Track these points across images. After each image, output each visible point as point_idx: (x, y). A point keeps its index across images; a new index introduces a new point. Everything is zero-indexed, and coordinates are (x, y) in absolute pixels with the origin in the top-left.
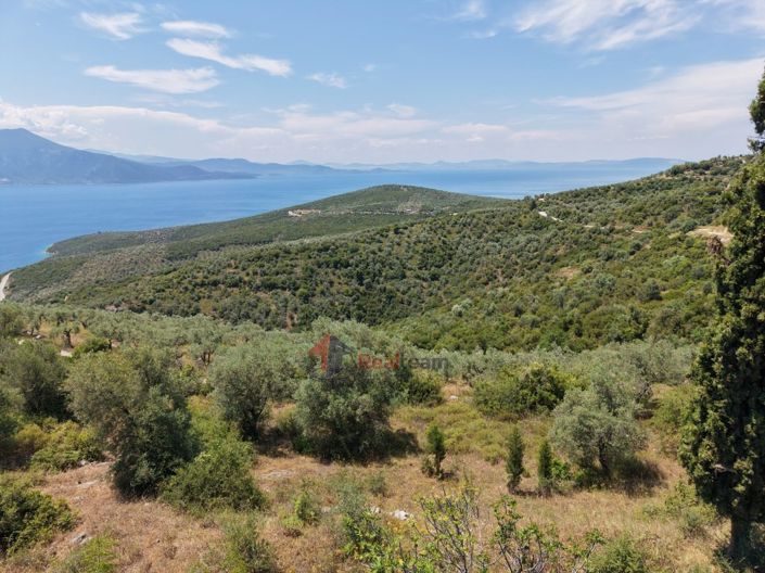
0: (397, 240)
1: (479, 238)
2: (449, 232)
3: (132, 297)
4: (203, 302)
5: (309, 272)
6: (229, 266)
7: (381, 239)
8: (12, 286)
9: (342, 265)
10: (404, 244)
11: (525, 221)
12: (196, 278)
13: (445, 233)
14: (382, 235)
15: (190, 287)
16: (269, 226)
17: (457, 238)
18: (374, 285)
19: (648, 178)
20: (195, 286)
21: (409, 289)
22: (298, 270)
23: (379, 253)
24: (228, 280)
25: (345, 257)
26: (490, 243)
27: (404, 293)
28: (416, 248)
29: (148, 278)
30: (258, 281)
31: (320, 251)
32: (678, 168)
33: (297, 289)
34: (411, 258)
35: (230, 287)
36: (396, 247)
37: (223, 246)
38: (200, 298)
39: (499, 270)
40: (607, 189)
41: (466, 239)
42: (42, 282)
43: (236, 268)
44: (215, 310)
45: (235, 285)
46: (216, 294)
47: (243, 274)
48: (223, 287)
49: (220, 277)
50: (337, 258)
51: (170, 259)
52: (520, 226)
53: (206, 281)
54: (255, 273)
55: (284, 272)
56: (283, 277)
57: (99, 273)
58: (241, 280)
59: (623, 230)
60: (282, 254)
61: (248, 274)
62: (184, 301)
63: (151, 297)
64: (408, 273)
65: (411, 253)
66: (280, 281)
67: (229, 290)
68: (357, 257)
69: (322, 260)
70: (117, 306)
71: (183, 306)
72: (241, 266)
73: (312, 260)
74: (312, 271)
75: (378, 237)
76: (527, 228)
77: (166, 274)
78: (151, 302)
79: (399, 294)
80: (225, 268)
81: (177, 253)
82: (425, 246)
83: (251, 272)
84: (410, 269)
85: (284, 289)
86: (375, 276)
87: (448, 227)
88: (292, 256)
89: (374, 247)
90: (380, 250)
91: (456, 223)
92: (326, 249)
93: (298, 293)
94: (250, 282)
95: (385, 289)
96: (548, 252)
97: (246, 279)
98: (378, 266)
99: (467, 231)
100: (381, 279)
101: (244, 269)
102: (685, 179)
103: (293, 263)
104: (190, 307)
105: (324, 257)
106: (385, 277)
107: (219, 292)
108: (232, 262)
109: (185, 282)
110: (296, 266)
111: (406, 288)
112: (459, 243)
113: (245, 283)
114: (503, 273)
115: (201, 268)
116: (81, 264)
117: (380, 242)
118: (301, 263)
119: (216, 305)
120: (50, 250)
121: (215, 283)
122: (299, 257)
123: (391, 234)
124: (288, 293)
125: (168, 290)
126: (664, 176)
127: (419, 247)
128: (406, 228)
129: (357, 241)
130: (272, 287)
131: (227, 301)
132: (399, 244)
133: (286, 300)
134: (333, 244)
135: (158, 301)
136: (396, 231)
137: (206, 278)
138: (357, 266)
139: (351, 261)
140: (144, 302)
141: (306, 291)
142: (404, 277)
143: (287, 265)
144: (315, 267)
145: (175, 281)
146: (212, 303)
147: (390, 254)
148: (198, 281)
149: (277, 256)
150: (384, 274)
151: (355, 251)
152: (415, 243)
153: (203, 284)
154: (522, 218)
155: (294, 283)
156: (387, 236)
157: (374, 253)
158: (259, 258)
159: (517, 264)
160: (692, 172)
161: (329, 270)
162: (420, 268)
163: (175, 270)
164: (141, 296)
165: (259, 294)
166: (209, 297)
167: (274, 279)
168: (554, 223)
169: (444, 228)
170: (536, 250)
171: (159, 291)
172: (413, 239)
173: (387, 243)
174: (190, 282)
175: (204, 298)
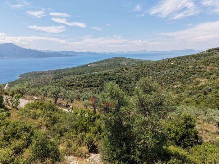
0: (127, 72)
1: (153, 71)
2: (143, 69)
5: (102, 82)
6: (76, 80)
7: (122, 71)
8: (9, 87)
9: (111, 79)
10: (129, 73)
11: (167, 66)
12: (66, 84)
13: (142, 69)
14: (122, 70)
15: (65, 87)
16: (83, 69)
17: (146, 71)
18: (122, 85)
19: (200, 53)
21: (133, 86)
22: (98, 81)
23: (122, 76)
24: (77, 84)
25: (112, 77)
26: (158, 72)
27: (131, 88)
28: (134, 74)
29: (51, 84)
30: (86, 84)
31: (104, 75)
32: (210, 50)
33: (98, 87)
34: (132, 77)
36: (127, 74)
37: (70, 75)
39: (163, 81)
40: (188, 56)
41: (149, 71)
43: (79, 80)
45: (79, 86)
46: (73, 88)
47: (81, 82)
48: (75, 86)
49: (74, 83)
50: (109, 77)
51: (55, 79)
52: (166, 67)
53: (70, 85)
54: (85, 82)
55: (94, 82)
56: (94, 83)
57: (34, 83)
58: (80, 84)
59: (204, 68)
60: (93, 76)
61: (82, 82)
64: (132, 82)
65: (132, 76)
66: (93, 84)
67: (77, 87)
68: (115, 77)
69: (105, 78)
72: (80, 80)
73: (102, 78)
74: (103, 81)
75: (121, 71)
76: (168, 68)
77: (56, 83)
79: (130, 88)
80: (75, 80)
81: (57, 77)
82: (136, 73)
83: (83, 82)
84: (133, 81)
85: (94, 87)
86: (122, 83)
87: (143, 68)
88: (96, 77)
89: (120, 74)
90: (122, 75)
91: (145, 66)
92: (106, 75)
93: (99, 88)
94: (84, 85)
95: (125, 87)
96: (178, 75)
97: (82, 84)
98: (122, 79)
99: (149, 69)
100: (124, 84)
101: (81, 81)
102: (213, 53)
103: (96, 79)
105: (105, 77)
106: (125, 83)
108: (77, 79)
109: (63, 85)
110: (97, 80)
111: (132, 86)
112: (147, 72)
113: (82, 85)
114: (164, 81)
115: (68, 81)
116: (29, 80)
117: (121, 72)
118: (99, 79)
120: (19, 77)
121: (73, 85)
122: (98, 77)
123: (125, 70)
124: (95, 88)
126: (206, 52)
127: (135, 74)
128: (129, 68)
129: (114, 72)
130: (90, 86)
132: (128, 73)
133: (95, 90)
134: (108, 73)
136: (127, 69)
137: (70, 84)
138: (116, 80)
139: (114, 78)
141: (101, 87)
142: (131, 83)
143: (94, 80)
144: (103, 80)
145: (60, 85)
147: (125, 76)
148: (67, 84)
149: (91, 77)
150: (124, 82)
151: (114, 75)
152: (133, 72)
153: (69, 86)
154: (166, 64)
155: (97, 85)
156: (123, 71)
157: (120, 75)
158: (86, 77)
159: (168, 78)
160: (214, 51)
161: (107, 81)
162: (136, 80)
163: (59, 81)
165: (86, 88)
166: (71, 90)
167: (91, 84)
168: (177, 66)
169: (141, 68)
170: (174, 74)
172: (132, 71)
173: (123, 73)
174: (65, 85)
175: (69, 90)
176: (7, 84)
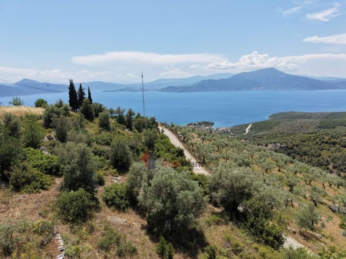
3: (289, 142)
4: (324, 152)
8: (251, 129)
15: (319, 143)
20: (322, 143)
24: (343, 143)
35: (342, 147)
38: (323, 149)
42: (261, 129)
44: (330, 157)
46: (333, 149)
48: (338, 146)
49: (338, 141)
51: (319, 127)
53: (329, 141)
57: (284, 129)
62: (314, 149)
63: (298, 144)
67: (341, 148)
70: (281, 144)
71: (313, 151)
77: (310, 134)
78: (297, 146)
80: (342, 136)
81: (324, 125)
104: (316, 152)
107: (335, 148)
115: (328, 134)
116: (278, 124)
119: (331, 154)
120: (269, 117)
121: (334, 143)
125: (307, 142)
131: (338, 154)
135: (300, 146)
137: (329, 139)
140: (294, 145)
145: (312, 138)
146: (329, 153)
148: (325, 140)
153: (327, 143)
163: (315, 133)
164: (294, 142)
166: (328, 150)
171: (302, 141)
174: (320, 140)
175: (325, 149)
176: (250, 125)
